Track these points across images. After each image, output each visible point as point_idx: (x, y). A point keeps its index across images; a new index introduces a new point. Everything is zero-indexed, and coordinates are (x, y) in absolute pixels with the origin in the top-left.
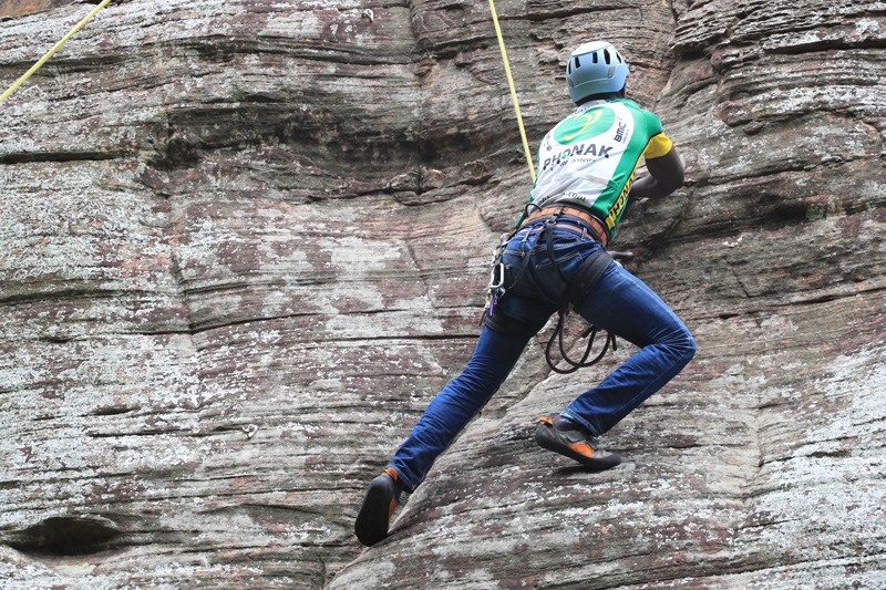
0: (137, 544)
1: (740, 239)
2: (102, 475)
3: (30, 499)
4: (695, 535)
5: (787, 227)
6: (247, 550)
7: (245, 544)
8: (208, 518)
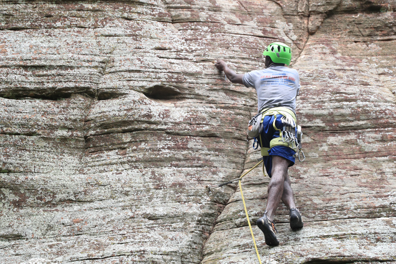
0: (188, 98)
1: (358, 15)
2: (169, 72)
3: (147, 78)
4: (390, 114)
5: (373, 13)
6: (227, 105)
7: (226, 102)
8: (211, 92)
